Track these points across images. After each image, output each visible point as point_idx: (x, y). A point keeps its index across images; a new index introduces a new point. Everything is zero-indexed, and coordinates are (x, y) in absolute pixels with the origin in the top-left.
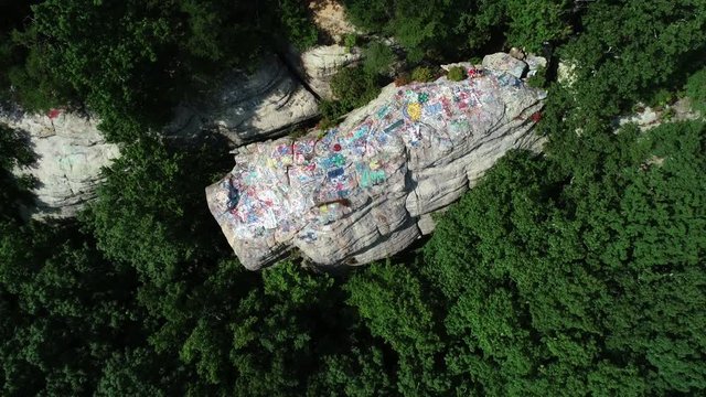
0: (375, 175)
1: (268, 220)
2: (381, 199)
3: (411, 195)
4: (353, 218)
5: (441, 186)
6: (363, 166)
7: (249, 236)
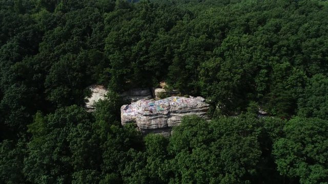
0: (161, 109)
1: (133, 114)
2: (161, 116)
3: (169, 119)
4: (152, 118)
5: (178, 119)
6: (159, 106)
7: (126, 115)
